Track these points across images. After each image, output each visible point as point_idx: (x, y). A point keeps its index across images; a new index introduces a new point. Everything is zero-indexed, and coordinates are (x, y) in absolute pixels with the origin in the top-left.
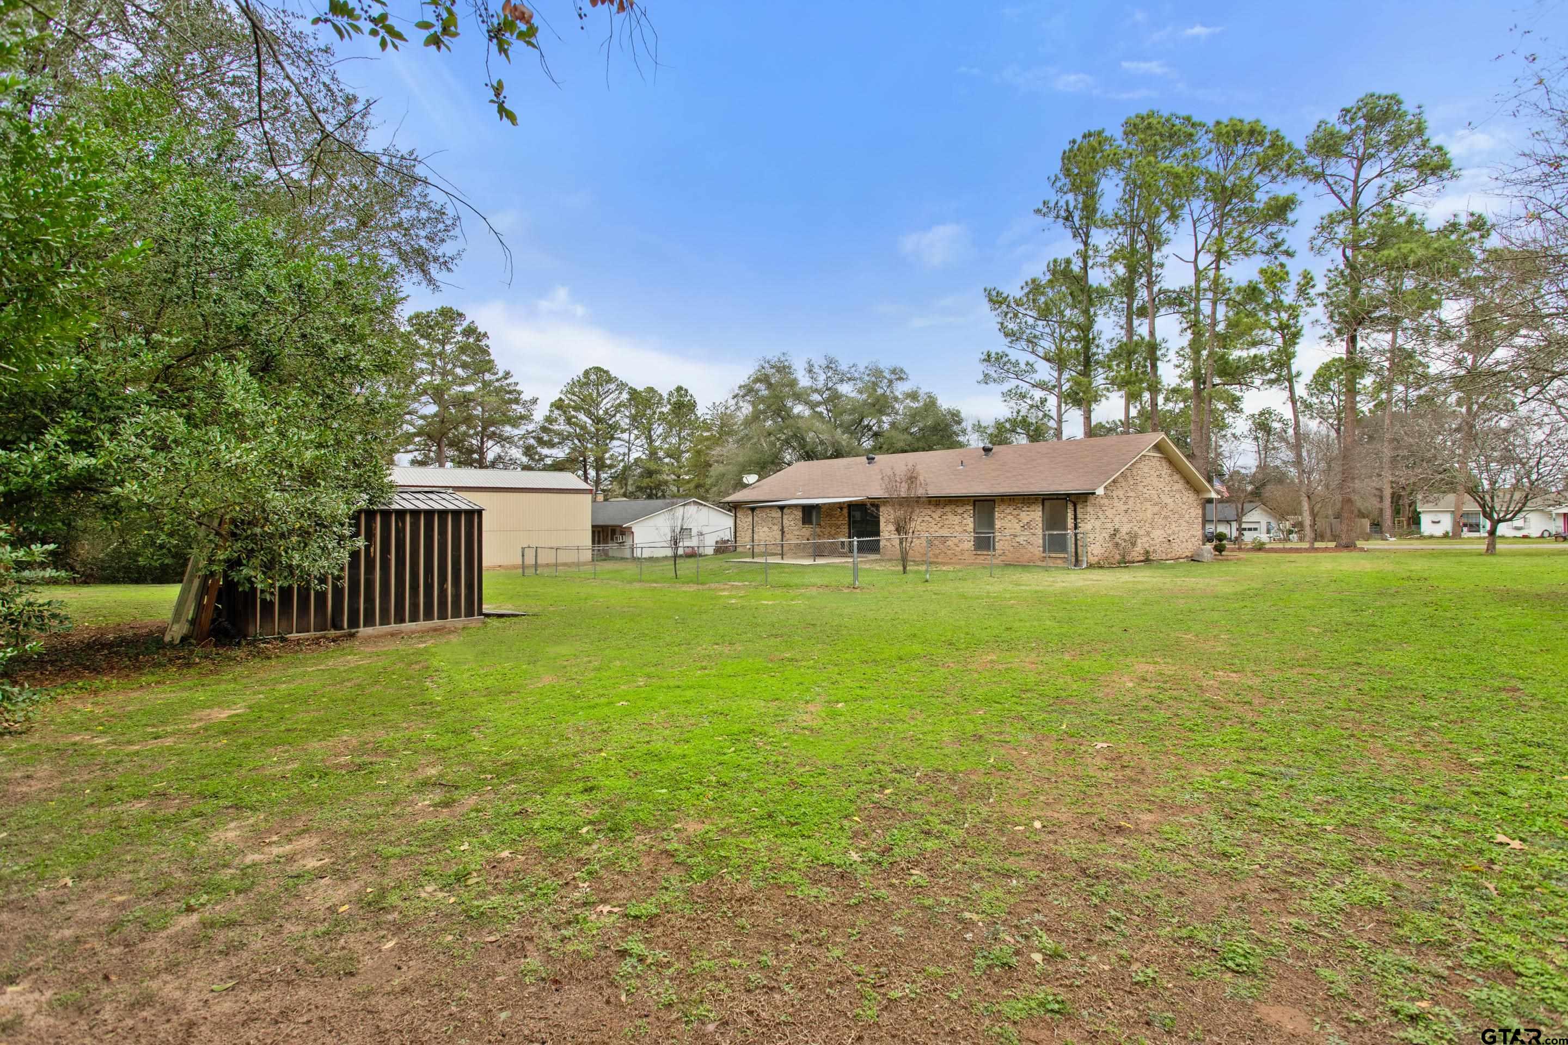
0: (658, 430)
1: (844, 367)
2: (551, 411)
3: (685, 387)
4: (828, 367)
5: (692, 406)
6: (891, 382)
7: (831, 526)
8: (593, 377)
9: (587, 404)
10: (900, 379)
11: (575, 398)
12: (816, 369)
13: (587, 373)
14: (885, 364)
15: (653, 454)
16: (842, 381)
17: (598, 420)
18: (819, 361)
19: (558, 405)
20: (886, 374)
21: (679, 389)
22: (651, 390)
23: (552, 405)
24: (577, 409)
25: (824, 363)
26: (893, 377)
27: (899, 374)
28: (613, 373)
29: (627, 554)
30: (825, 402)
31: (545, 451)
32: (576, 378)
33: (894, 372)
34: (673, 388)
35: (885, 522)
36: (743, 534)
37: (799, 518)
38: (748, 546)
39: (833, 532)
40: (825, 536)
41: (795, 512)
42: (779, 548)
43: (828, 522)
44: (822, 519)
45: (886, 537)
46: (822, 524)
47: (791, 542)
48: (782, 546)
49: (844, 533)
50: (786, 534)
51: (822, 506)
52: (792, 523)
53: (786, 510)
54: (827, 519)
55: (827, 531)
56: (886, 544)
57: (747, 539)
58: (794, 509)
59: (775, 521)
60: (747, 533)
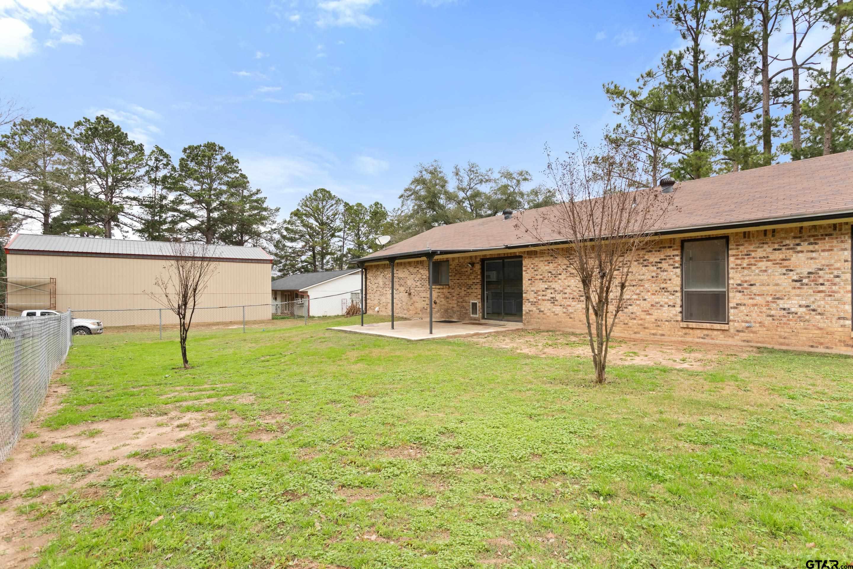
0: (364, 229)
1: (482, 170)
2: (291, 217)
3: (380, 202)
4: (470, 170)
5: (384, 215)
6: (518, 181)
7: (460, 286)
8: (320, 195)
9: (316, 213)
10: (525, 179)
11: (308, 209)
12: (462, 173)
13: (315, 193)
14: (514, 169)
15: (360, 245)
16: (481, 181)
17: (322, 224)
18: (464, 166)
19: (297, 214)
20: (515, 175)
21: (377, 204)
22: (359, 205)
23: (292, 214)
24: (308, 215)
25: (467, 167)
26: (520, 178)
27: (524, 176)
28: (333, 194)
29: (305, 314)
30: (469, 199)
31: (288, 244)
32: (308, 196)
33: (521, 174)
34: (373, 203)
35: (529, 280)
36: (372, 296)
37: (425, 277)
38: (377, 309)
39: (463, 293)
40: (454, 298)
41: (421, 271)
42: (406, 311)
43: (458, 281)
44: (450, 278)
45: (531, 300)
46: (451, 283)
47: (417, 305)
48: (408, 310)
49: (475, 294)
50: (412, 296)
51: (451, 262)
52: (418, 284)
53: (412, 269)
54: (456, 278)
55: (456, 293)
56: (530, 309)
57: (376, 302)
58: (420, 267)
59: (402, 282)
60: (376, 295)
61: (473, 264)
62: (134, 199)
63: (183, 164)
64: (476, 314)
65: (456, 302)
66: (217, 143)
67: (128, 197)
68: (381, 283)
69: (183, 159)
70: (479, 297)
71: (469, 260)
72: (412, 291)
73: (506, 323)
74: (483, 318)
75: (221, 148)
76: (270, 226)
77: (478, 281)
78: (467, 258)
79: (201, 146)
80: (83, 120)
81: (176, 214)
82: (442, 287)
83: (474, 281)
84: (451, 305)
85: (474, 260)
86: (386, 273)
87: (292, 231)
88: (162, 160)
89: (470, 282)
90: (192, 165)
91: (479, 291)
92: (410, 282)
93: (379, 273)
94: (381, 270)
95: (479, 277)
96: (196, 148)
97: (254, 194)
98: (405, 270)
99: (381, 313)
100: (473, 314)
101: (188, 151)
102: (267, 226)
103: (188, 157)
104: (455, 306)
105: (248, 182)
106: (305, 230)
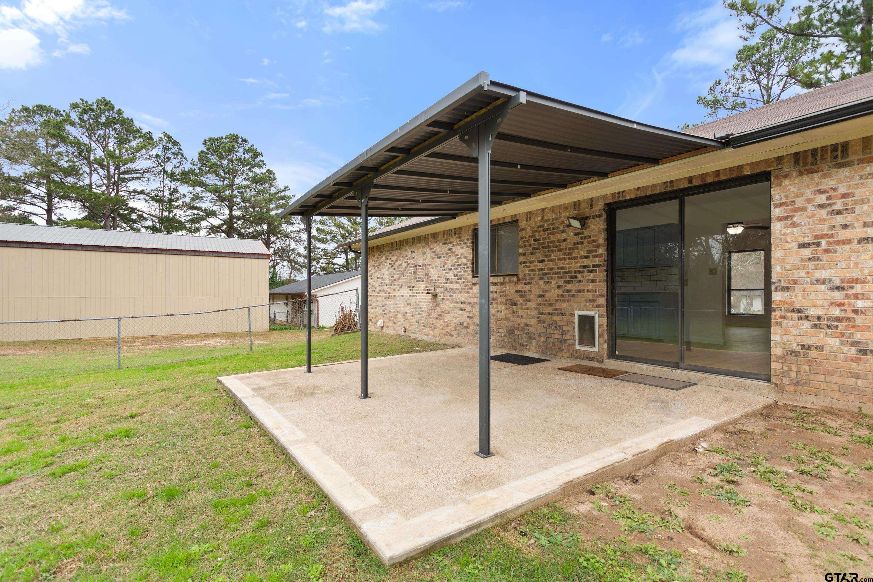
7: (546, 275)
35: (803, 246)
36: (374, 301)
37: (464, 261)
38: (380, 323)
39: (554, 293)
40: (529, 304)
41: (458, 250)
42: (427, 329)
43: (541, 266)
44: (521, 259)
45: (813, 312)
46: (522, 271)
47: (448, 318)
48: (432, 326)
49: (590, 295)
50: (439, 299)
51: (523, 224)
52: (451, 275)
53: (439, 248)
54: (535, 258)
55: (537, 291)
56: (808, 341)
57: (379, 310)
58: (455, 241)
59: (421, 273)
60: (379, 298)
61: (583, 220)
62: (142, 192)
63: (202, 156)
64: (594, 345)
65: (534, 313)
66: (240, 135)
67: (135, 191)
68: (387, 277)
69: (202, 152)
70: (602, 301)
71: (572, 212)
72: (439, 290)
73: (695, 376)
74: (612, 355)
75: (245, 141)
76: (298, 226)
77: (597, 261)
78: (566, 207)
79: (222, 138)
80: (79, 101)
81: (196, 212)
82: (501, 279)
83: (586, 262)
84: (524, 321)
85: (586, 211)
86: (394, 258)
87: (323, 231)
88: (171, 149)
89: (575, 266)
90: (213, 159)
91: (602, 288)
92: (435, 273)
93: (383, 259)
94: (387, 254)
95: (601, 251)
96: (217, 140)
97: (281, 191)
98: (427, 250)
99: (386, 331)
100: (581, 343)
101: (208, 143)
102: (295, 225)
103: (208, 149)
104: (533, 322)
105: (275, 179)
106: (337, 230)
